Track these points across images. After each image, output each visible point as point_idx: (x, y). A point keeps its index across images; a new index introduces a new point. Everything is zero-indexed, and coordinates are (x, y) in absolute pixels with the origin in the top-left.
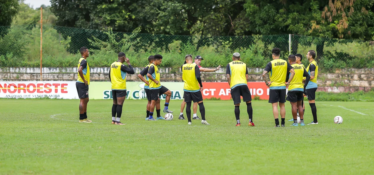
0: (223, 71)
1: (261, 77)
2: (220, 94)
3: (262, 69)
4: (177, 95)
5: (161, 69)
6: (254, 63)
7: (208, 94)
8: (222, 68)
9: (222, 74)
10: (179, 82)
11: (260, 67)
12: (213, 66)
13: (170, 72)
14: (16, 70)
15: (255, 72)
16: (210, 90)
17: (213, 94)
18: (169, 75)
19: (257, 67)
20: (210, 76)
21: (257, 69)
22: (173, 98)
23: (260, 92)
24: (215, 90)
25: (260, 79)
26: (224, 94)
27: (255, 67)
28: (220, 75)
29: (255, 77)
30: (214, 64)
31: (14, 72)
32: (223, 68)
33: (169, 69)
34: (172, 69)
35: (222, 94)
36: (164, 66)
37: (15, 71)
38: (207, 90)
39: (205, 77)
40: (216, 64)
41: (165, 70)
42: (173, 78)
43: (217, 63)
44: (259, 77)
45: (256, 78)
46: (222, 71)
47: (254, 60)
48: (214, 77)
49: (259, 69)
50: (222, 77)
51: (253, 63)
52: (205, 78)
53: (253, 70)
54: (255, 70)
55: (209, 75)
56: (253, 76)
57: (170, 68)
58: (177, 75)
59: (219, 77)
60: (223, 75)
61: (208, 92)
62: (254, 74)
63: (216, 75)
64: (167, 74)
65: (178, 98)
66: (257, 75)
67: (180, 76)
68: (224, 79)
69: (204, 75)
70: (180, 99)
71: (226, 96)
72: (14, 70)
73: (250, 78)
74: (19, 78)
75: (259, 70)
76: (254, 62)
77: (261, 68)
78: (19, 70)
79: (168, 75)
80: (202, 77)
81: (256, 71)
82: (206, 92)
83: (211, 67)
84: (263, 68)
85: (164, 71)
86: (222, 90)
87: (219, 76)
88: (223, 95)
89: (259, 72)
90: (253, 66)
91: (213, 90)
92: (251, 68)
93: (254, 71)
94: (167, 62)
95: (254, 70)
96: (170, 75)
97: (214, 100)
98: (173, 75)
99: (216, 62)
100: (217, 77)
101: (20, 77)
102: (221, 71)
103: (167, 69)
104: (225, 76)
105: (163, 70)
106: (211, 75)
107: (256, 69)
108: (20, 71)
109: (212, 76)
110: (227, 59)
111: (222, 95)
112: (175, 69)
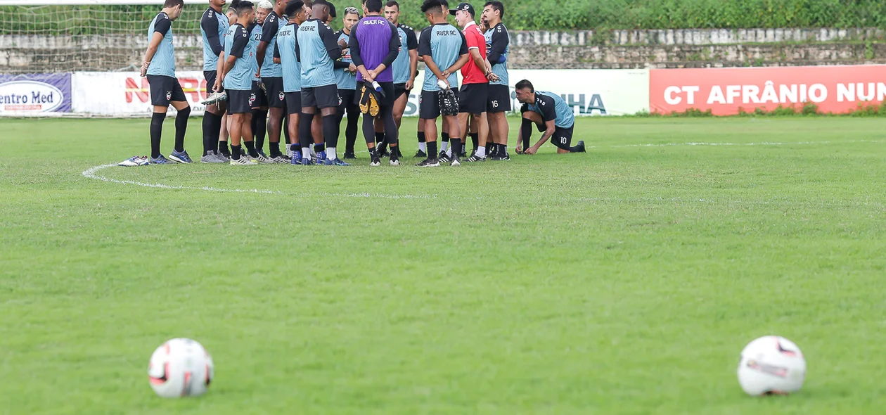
0: (732, 36)
1: (831, 54)
2: (710, 101)
3: (836, 32)
4: (596, 104)
5: (565, 35)
6: (816, 15)
7: (678, 100)
8: (728, 31)
9: (728, 45)
10: (611, 68)
11: (830, 26)
12: (705, 24)
13: (589, 41)
14: (186, 42)
15: (818, 39)
16: (685, 89)
17: (691, 100)
18: (585, 51)
19: (823, 26)
20: (695, 52)
21: (824, 31)
22: (584, 113)
23: (818, 93)
24: (696, 88)
25: (830, 57)
26: (722, 101)
27: (817, 26)
28: (723, 49)
29: (817, 52)
30: (706, 19)
31: (180, 46)
32: (731, 31)
33: (586, 35)
34: (595, 33)
35: (716, 99)
36: (572, 25)
37: (183, 44)
38: (677, 90)
39: (682, 54)
40: (711, 19)
41: (577, 36)
42: (597, 57)
43: (714, 17)
44: (828, 53)
45: (818, 55)
46: (729, 37)
47: (814, 8)
48: (705, 55)
49: (828, 31)
50: (727, 54)
51: (811, 15)
52: (681, 58)
53: (811, 34)
54: (817, 35)
55: (693, 49)
56: (811, 50)
57: (590, 33)
58: (608, 51)
59: (720, 54)
60: (730, 48)
61: (679, 95)
62: (814, 46)
63: (712, 48)
64: (581, 46)
65: (597, 112)
66: (821, 46)
67: (616, 54)
68: (734, 60)
69: (679, 49)
70: (603, 115)
71: (727, 105)
72: (181, 42)
73: (803, 56)
74: (193, 61)
75: (828, 35)
76: (813, 12)
77: (834, 29)
78: (194, 40)
79: (582, 51)
80: (675, 54)
81: (819, 36)
82: (673, 95)
83: (699, 27)
84: (838, 29)
85: (573, 39)
86: (716, 89)
87: (720, 51)
88: (718, 102)
89: (829, 39)
90: (810, 24)
91: (691, 91)
92: (806, 30)
93: (815, 38)
94: (581, 14)
95: (815, 33)
96: (588, 50)
97: (694, 116)
98: (596, 49)
99: (713, 14)
100: (714, 54)
101: (195, 60)
102: (726, 37)
103: (581, 35)
104: (735, 52)
105: (570, 38)
106: (698, 49)
107: (819, 30)
108: (196, 44)
109: (700, 51)
110: (741, 5)
111: (716, 103)
112: (603, 33)
